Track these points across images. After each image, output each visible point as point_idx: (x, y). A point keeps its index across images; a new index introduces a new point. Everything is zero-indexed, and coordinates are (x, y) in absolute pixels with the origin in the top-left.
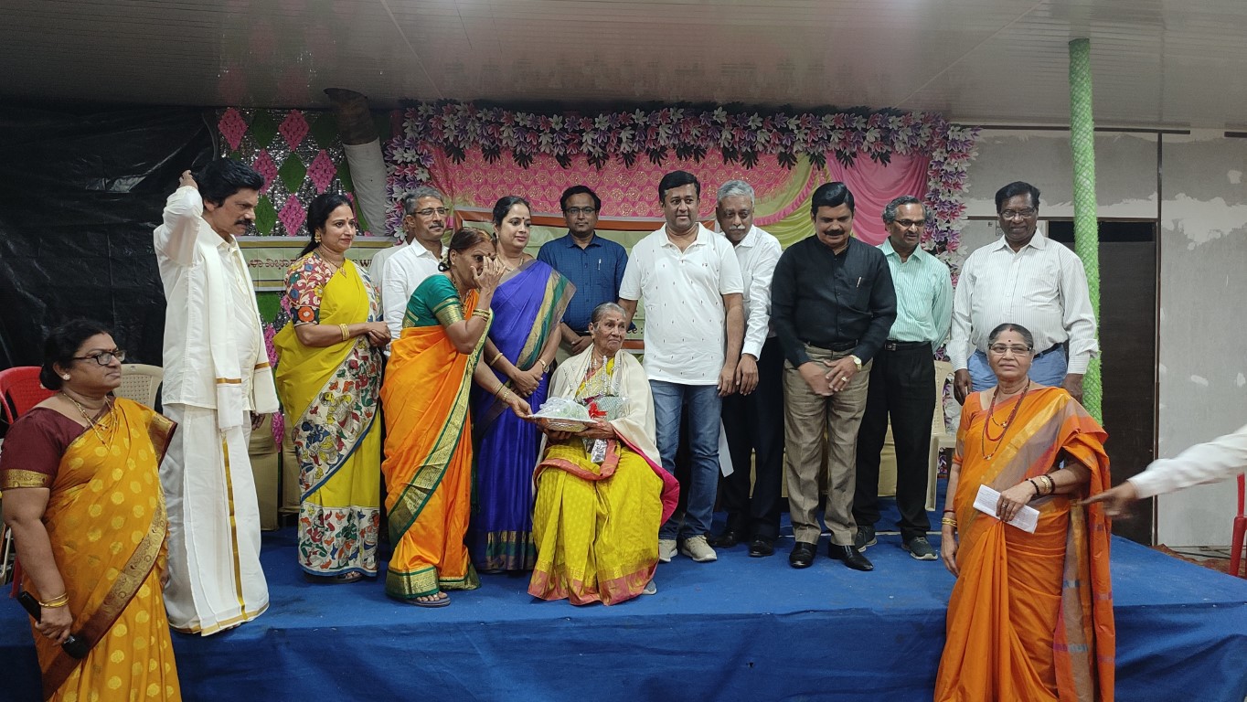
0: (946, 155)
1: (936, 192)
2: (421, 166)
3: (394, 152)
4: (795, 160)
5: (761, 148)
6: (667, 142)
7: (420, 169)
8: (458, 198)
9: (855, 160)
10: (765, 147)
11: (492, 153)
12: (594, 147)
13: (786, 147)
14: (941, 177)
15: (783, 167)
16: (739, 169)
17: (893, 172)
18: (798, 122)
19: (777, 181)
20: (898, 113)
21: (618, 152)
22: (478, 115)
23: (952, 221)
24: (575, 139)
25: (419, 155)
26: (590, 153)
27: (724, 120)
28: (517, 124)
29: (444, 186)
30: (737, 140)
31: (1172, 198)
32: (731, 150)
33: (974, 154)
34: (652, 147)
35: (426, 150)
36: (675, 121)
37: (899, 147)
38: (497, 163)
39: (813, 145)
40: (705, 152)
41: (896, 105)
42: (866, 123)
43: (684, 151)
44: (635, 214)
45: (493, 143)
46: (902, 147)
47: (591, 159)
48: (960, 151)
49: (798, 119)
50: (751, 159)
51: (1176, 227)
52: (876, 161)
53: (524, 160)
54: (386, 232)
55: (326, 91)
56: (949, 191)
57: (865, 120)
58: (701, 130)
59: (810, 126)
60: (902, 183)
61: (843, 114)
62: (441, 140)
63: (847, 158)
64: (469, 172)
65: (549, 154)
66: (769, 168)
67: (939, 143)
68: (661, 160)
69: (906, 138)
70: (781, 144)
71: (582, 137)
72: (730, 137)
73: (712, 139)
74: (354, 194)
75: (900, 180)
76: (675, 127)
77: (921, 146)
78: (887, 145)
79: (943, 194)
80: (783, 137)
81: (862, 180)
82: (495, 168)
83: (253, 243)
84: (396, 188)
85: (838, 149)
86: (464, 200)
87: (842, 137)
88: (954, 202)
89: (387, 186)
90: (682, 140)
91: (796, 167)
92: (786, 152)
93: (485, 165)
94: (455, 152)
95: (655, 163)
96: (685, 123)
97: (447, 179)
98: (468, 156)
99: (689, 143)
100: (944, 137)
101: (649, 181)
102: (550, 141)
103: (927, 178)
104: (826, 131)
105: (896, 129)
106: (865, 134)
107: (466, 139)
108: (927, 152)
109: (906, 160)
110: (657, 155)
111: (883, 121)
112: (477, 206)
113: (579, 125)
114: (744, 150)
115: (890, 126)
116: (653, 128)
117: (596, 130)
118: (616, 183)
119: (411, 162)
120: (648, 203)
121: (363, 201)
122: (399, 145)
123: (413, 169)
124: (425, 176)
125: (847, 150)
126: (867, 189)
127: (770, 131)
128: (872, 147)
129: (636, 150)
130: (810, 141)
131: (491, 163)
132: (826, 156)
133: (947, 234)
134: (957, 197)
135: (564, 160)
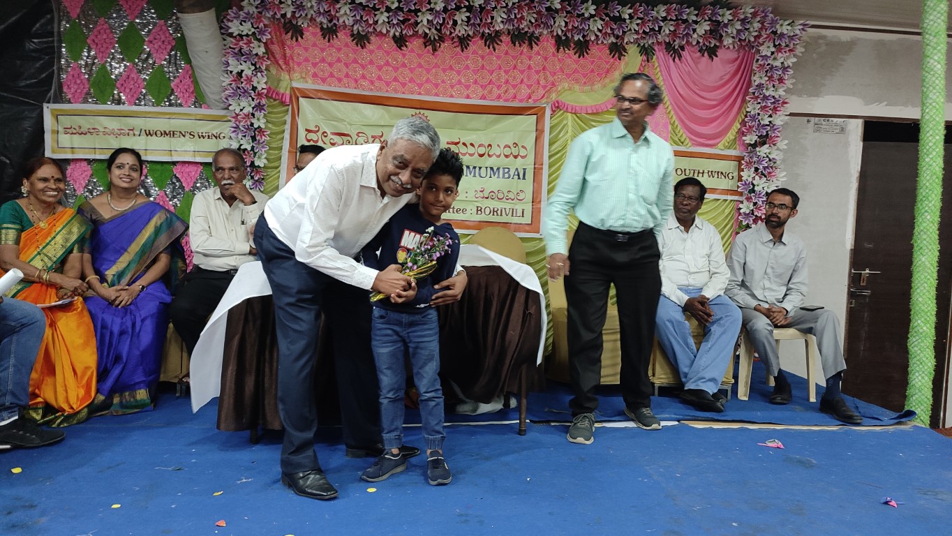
0: (773, 49)
1: (760, 86)
2: (259, 40)
3: (230, 24)
4: (625, 50)
5: (593, 38)
6: (502, 26)
7: (255, 42)
8: (296, 75)
9: (684, 54)
10: (596, 35)
11: (329, 32)
12: (430, 29)
13: (617, 37)
14: (767, 72)
15: (613, 57)
16: (570, 57)
17: (719, 69)
18: (631, 11)
19: (608, 71)
20: (728, 6)
21: (453, 35)
23: (774, 115)
24: (408, 18)
25: (255, 28)
26: (426, 34)
27: (559, 6)
29: (281, 62)
30: (570, 27)
32: (564, 38)
33: (800, 50)
34: (487, 31)
35: (261, 25)
36: (510, 4)
37: (728, 41)
38: (335, 42)
39: (644, 36)
40: (538, 39)
42: (697, 15)
43: (520, 37)
44: (468, 97)
45: (330, 21)
46: (731, 40)
47: (427, 41)
48: (787, 46)
49: (630, 8)
50: (583, 48)
52: (703, 55)
53: (361, 40)
54: (222, 105)
56: (774, 86)
57: (697, 12)
58: (535, 16)
59: (642, 16)
60: (727, 77)
61: (675, 5)
62: (278, 16)
63: (675, 51)
64: (306, 49)
65: (385, 35)
66: (600, 58)
67: (767, 38)
68: (495, 45)
69: (735, 32)
70: (613, 33)
71: (418, 16)
72: (563, 24)
73: (547, 26)
74: (191, 66)
75: (725, 75)
76: (510, 11)
77: (749, 41)
78: (715, 39)
79: (767, 89)
80: (615, 27)
81: (689, 73)
82: (333, 46)
83: (91, 111)
84: (232, 61)
85: (667, 41)
86: (302, 77)
87: (672, 28)
88: (777, 97)
89: (223, 59)
90: (516, 25)
91: (626, 58)
92: (617, 43)
93: (322, 42)
94: (293, 29)
95: (489, 48)
96: (520, 8)
97: (284, 56)
98: (306, 34)
99: (523, 29)
100: (773, 32)
101: (483, 66)
102: (386, 20)
103: (752, 73)
104: (658, 23)
105: (726, 22)
106: (695, 26)
107: (304, 15)
108: (753, 47)
109: (733, 55)
110: (492, 39)
111: (714, 14)
112: (313, 83)
113: (415, 4)
114: (576, 38)
115: (720, 18)
116: (488, 12)
117: (431, 10)
118: (451, 66)
119: (247, 35)
120: (482, 86)
121: (199, 73)
122: (235, 18)
123: (250, 42)
124: (261, 51)
125: (676, 43)
126: (694, 83)
127: (603, 20)
128: (701, 41)
129: (471, 33)
130: (641, 32)
131: (329, 41)
132: (656, 48)
133: (769, 128)
134: (781, 92)
135: (400, 41)
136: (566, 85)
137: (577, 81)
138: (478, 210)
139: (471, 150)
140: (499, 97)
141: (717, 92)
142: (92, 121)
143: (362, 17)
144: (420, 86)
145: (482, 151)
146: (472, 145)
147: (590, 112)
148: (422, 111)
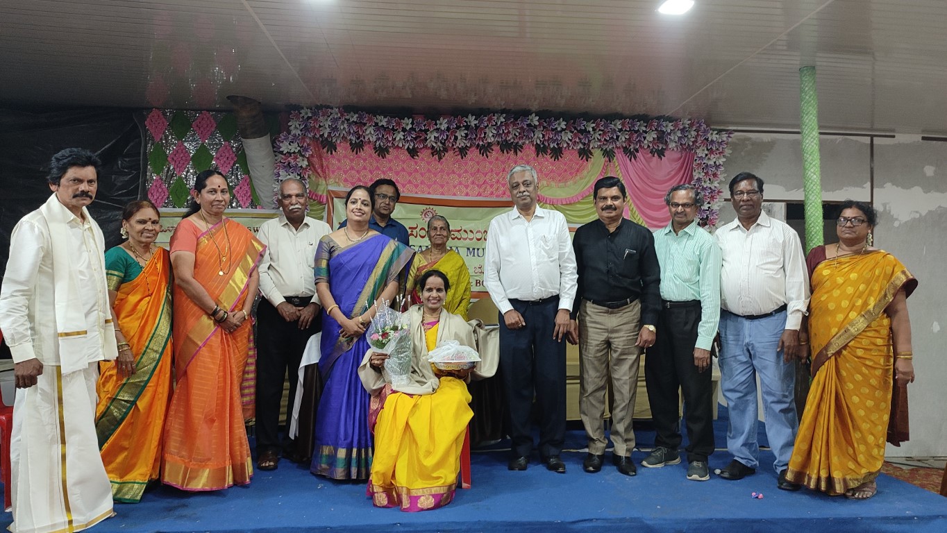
0: (707, 152)
1: (699, 179)
2: (303, 156)
3: (281, 145)
4: (591, 154)
5: (565, 145)
6: (493, 139)
7: (301, 158)
8: (331, 181)
9: (638, 155)
10: (567, 143)
11: (357, 146)
12: (436, 143)
13: (584, 144)
14: (703, 169)
15: (582, 159)
16: (548, 161)
17: (667, 166)
18: (594, 125)
19: (578, 171)
20: (670, 119)
21: (455, 147)
22: (347, 117)
23: (712, 202)
24: (421, 136)
25: (300, 147)
26: (433, 148)
27: (537, 123)
28: (376, 124)
29: (319, 171)
30: (547, 138)
31: (882, 186)
32: (542, 146)
33: (728, 152)
34: (481, 143)
35: (305, 144)
36: (499, 123)
37: (672, 145)
38: (362, 154)
39: (605, 143)
40: (522, 147)
41: (669, 113)
42: (646, 127)
43: (506, 146)
44: (467, 195)
45: (358, 139)
46: (674, 145)
47: (434, 151)
48: (717, 149)
49: (593, 123)
50: (557, 153)
51: (885, 208)
52: (654, 156)
53: (382, 152)
54: (274, 206)
55: (228, 98)
56: (710, 179)
57: (645, 125)
58: (518, 130)
59: (602, 128)
60: (673, 173)
61: (628, 120)
62: (318, 136)
63: (631, 153)
64: (339, 160)
65: (401, 148)
66: (571, 160)
67: (702, 143)
68: (488, 153)
69: (677, 139)
70: (581, 142)
71: (427, 135)
72: (541, 136)
73: (528, 137)
74: (250, 177)
75: (672, 171)
76: (499, 128)
77: (689, 145)
78: (662, 143)
79: (705, 182)
80: (582, 137)
81: (643, 170)
82: (360, 157)
83: (169, 213)
84: (282, 172)
85: (624, 146)
86: (336, 182)
87: (627, 137)
88: (713, 188)
89: (275, 171)
90: (504, 138)
91: (592, 160)
92: (584, 148)
93: (352, 155)
94: (328, 145)
95: (483, 155)
96: (507, 125)
97: (322, 166)
98: (338, 149)
99: (510, 140)
100: (705, 139)
101: (479, 169)
102: (403, 138)
103: (692, 170)
104: (615, 133)
105: (669, 131)
106: (645, 135)
107: (337, 135)
108: (693, 149)
109: (677, 155)
110: (485, 149)
111: (659, 125)
112: (344, 187)
113: (425, 126)
114: (552, 146)
115: (664, 129)
116: (482, 129)
117: (437, 130)
118: (453, 170)
119: (294, 153)
120: (478, 186)
121: (256, 183)
122: (285, 139)
123: (296, 158)
124: (305, 163)
125: (631, 147)
126: (648, 178)
127: (572, 132)
128: (651, 145)
129: (468, 145)
130: (603, 140)
131: (357, 153)
132: (616, 151)
133: (708, 212)
134: (716, 184)
135: (413, 153)
136: (545, 183)
137: (553, 179)
138: (477, 283)
139: (471, 235)
140: (492, 193)
141: (666, 185)
142: (171, 221)
143: (383, 136)
144: (429, 187)
145: (479, 236)
146: (471, 231)
147: (564, 203)
148: (431, 207)
